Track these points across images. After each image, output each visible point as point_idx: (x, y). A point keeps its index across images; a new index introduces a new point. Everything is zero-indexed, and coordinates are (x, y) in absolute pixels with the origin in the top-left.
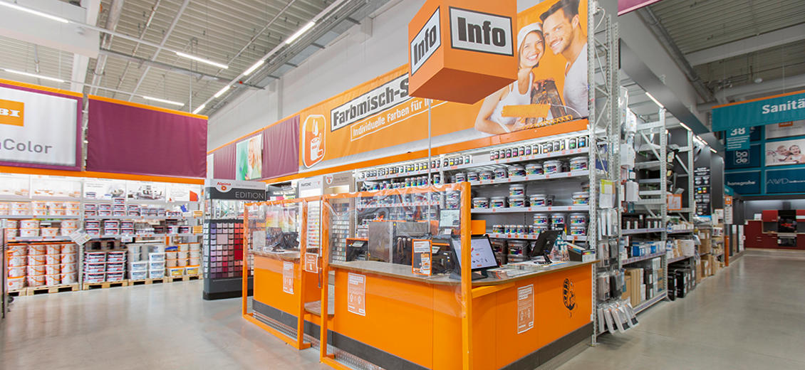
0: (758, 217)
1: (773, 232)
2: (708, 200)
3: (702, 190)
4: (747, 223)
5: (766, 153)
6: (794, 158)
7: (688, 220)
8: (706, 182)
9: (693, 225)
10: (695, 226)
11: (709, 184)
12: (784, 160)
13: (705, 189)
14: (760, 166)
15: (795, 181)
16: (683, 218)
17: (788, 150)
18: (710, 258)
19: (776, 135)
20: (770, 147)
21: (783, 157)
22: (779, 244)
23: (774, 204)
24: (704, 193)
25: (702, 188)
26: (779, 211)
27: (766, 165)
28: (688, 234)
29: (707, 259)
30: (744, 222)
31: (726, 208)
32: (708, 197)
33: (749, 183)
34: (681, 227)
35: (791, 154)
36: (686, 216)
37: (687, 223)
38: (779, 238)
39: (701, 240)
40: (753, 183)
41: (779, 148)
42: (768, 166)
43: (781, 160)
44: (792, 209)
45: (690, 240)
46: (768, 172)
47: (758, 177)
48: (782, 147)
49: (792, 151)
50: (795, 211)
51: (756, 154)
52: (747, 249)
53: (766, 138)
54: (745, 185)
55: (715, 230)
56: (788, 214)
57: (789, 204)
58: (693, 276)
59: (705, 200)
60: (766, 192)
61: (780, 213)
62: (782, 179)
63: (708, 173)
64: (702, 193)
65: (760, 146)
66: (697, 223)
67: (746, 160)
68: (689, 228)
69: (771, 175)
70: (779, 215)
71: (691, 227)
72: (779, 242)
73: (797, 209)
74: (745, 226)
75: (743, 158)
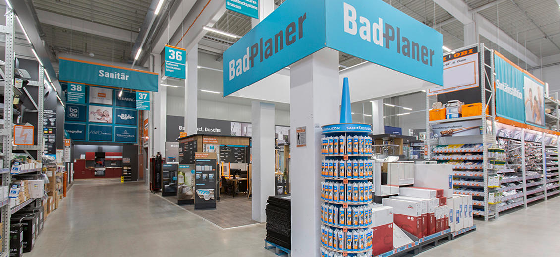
0: (83, 157)
1: (92, 167)
2: (54, 141)
3: (48, 131)
4: (75, 161)
5: (90, 113)
6: (105, 119)
7: (36, 159)
8: (52, 124)
9: (41, 163)
10: (43, 165)
11: (55, 125)
12: (100, 119)
13: (50, 130)
14: (85, 121)
15: (105, 134)
16: (31, 157)
17: (102, 113)
18: (54, 194)
19: (96, 101)
20: (92, 109)
21: (100, 117)
22: (95, 175)
23: (92, 148)
24: (50, 134)
25: (48, 128)
26: (96, 153)
27: (89, 121)
28: (35, 173)
29: (52, 195)
30: (74, 160)
31: (65, 149)
32: (54, 137)
33: (78, 132)
34: (30, 166)
35: (104, 116)
36: (34, 154)
37: (34, 161)
38: (95, 171)
39: (48, 178)
40: (81, 132)
41: (97, 111)
42: (90, 122)
43: (98, 119)
44: (103, 152)
45: (38, 180)
46: (90, 126)
47: (84, 128)
48: (99, 110)
49: (104, 114)
50: (104, 153)
51: (83, 111)
52: (75, 180)
53: (90, 102)
54: (75, 133)
55: (59, 168)
56: (100, 155)
57: (102, 148)
58: (41, 218)
59: (50, 140)
60: (88, 139)
61: (96, 154)
62: (98, 132)
63: (54, 116)
64: (48, 133)
65: (86, 106)
66: (45, 162)
67: (77, 115)
68: (37, 167)
69: (92, 128)
70: (96, 156)
71: (39, 166)
72: (95, 173)
73: (106, 152)
74: (74, 163)
75: (74, 113)
